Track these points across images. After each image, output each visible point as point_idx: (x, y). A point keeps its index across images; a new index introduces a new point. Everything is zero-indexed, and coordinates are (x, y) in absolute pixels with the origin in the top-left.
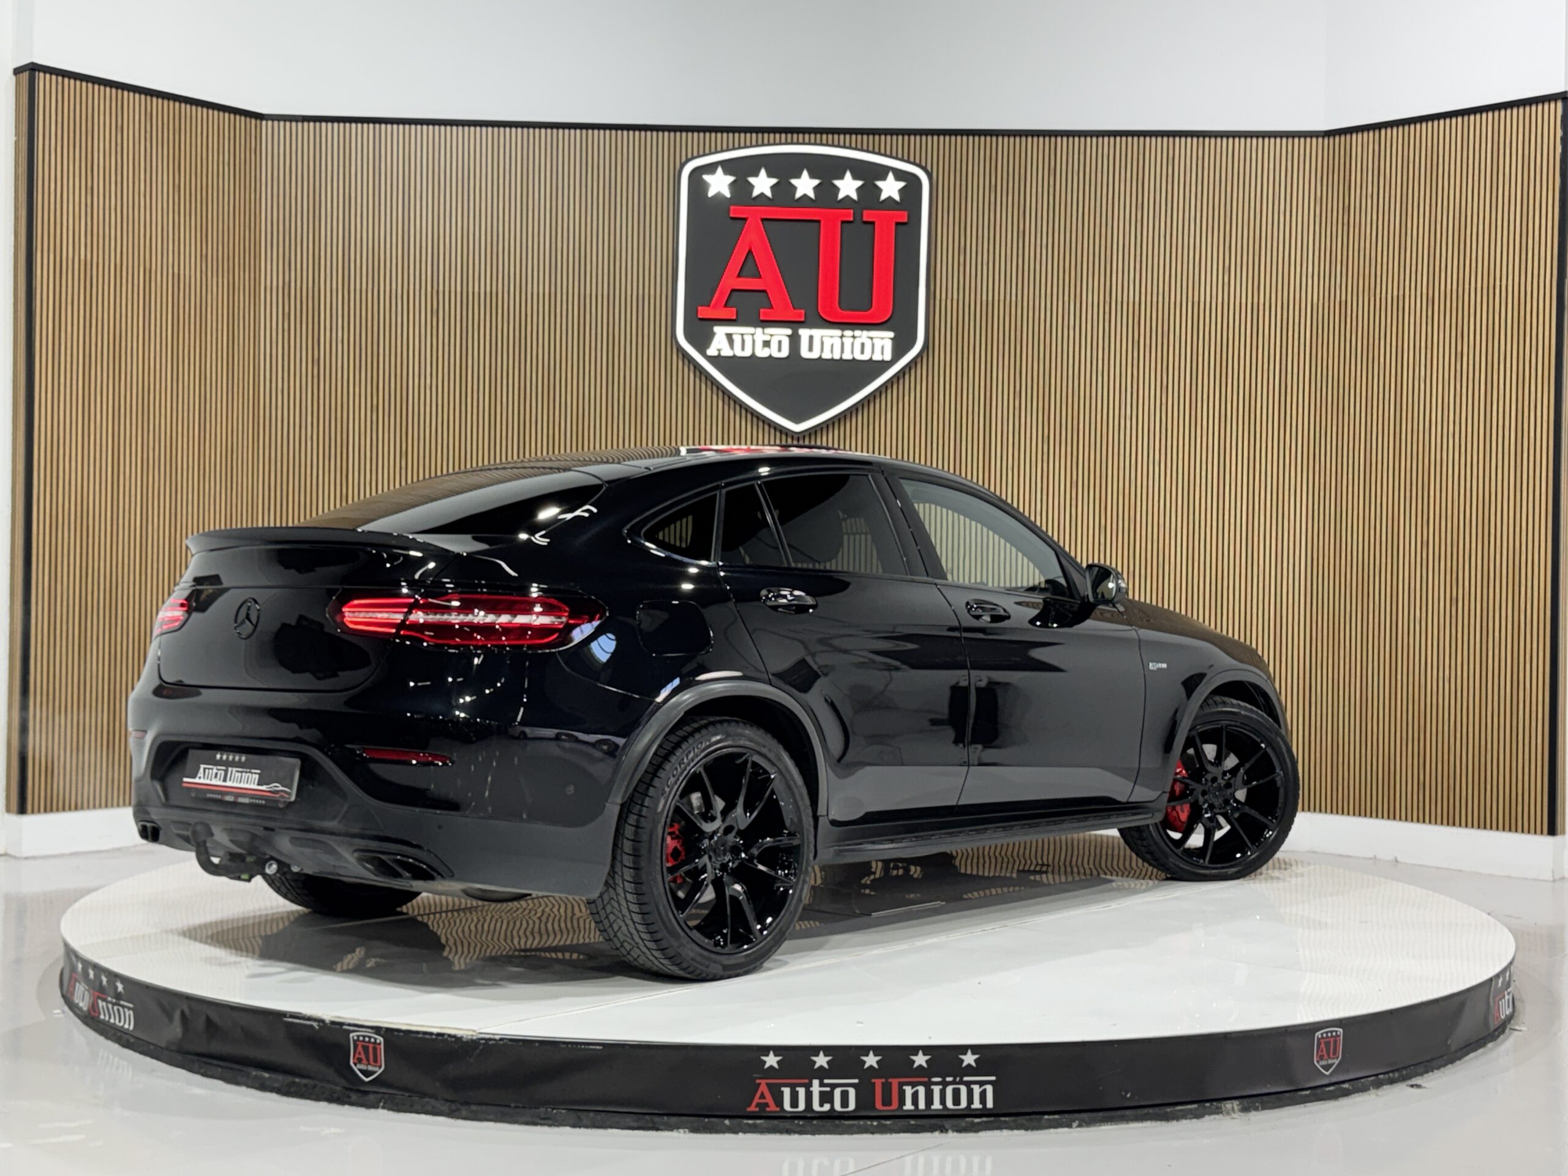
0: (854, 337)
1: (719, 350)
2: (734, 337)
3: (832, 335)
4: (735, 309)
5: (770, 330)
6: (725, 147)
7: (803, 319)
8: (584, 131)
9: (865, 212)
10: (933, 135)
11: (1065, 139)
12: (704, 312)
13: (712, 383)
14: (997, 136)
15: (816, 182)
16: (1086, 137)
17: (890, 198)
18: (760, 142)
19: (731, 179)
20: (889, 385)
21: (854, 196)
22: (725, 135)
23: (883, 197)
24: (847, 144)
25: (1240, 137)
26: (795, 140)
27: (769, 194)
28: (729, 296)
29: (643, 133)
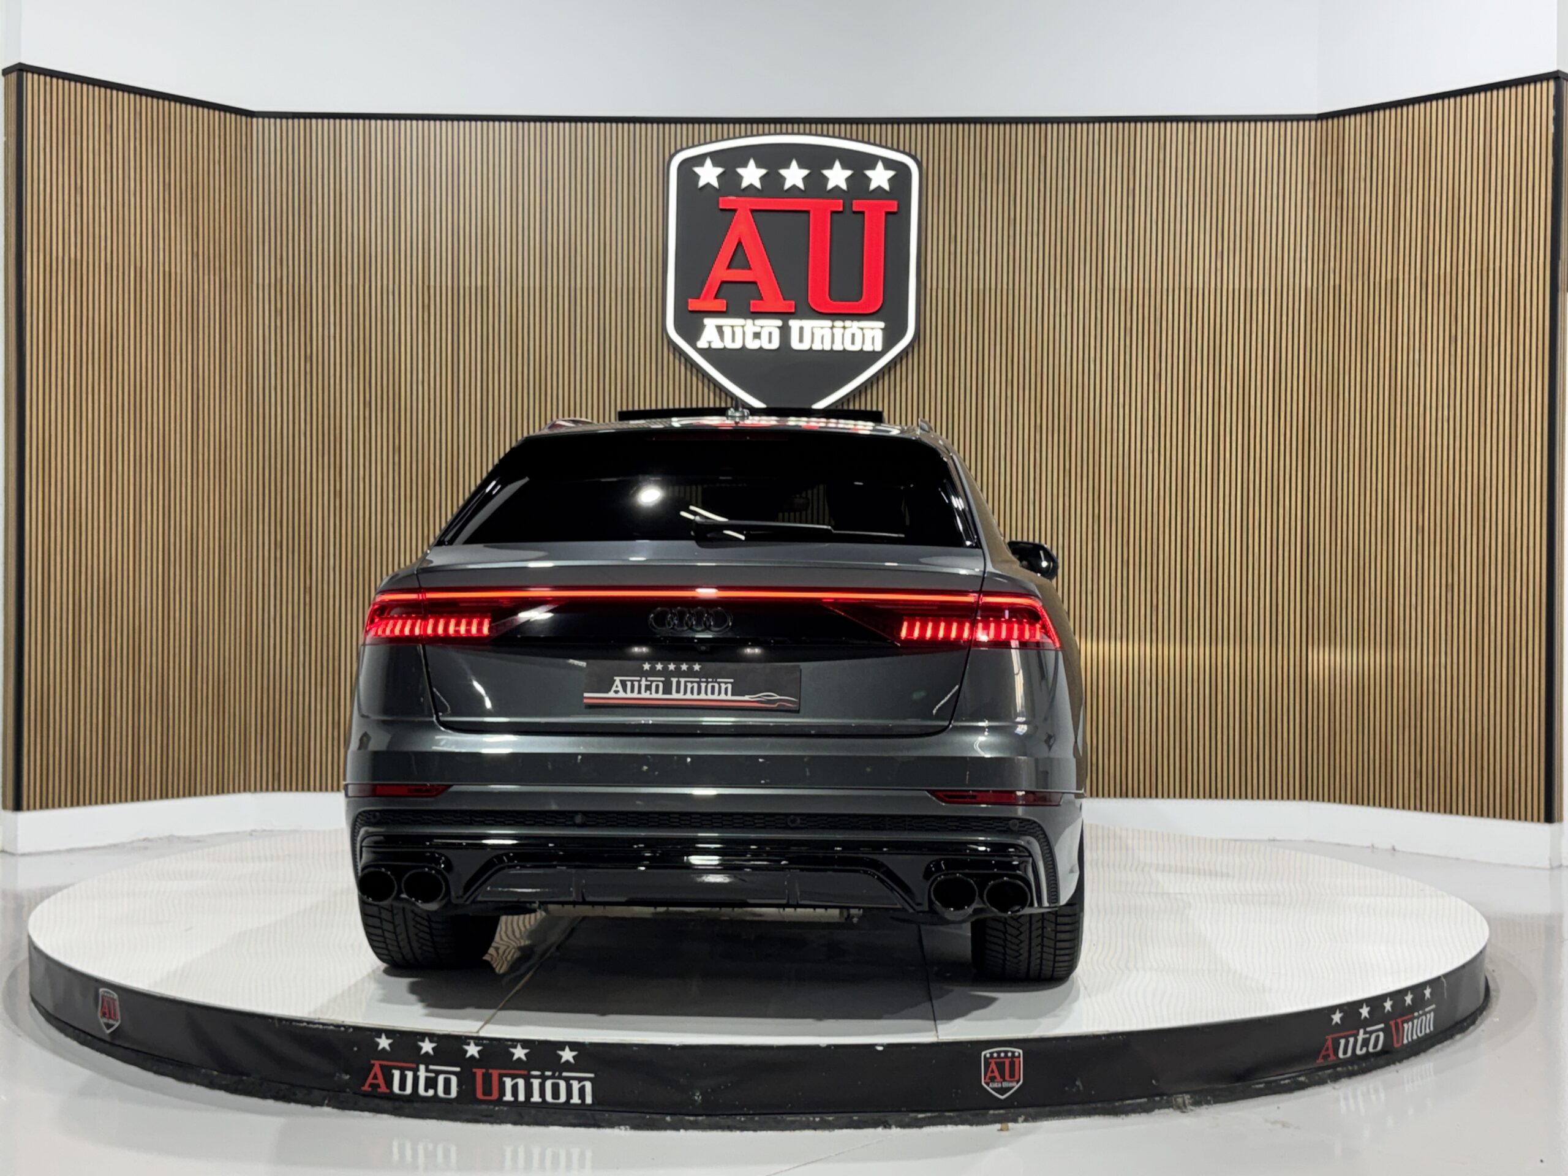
0: (844, 328)
1: (710, 343)
2: (724, 329)
3: (822, 326)
4: (725, 301)
5: (760, 322)
6: (714, 139)
7: (793, 311)
8: (573, 124)
9: (854, 201)
10: (922, 123)
11: (1055, 126)
12: (694, 305)
13: (703, 376)
14: (987, 124)
15: (805, 172)
16: (1076, 123)
17: (879, 188)
18: (749, 133)
19: (720, 170)
20: (881, 376)
21: (844, 186)
22: (714, 126)
23: (873, 186)
24: (837, 134)
25: (1232, 121)
26: (784, 130)
27: (758, 185)
28: (719, 288)
29: (632, 125)
